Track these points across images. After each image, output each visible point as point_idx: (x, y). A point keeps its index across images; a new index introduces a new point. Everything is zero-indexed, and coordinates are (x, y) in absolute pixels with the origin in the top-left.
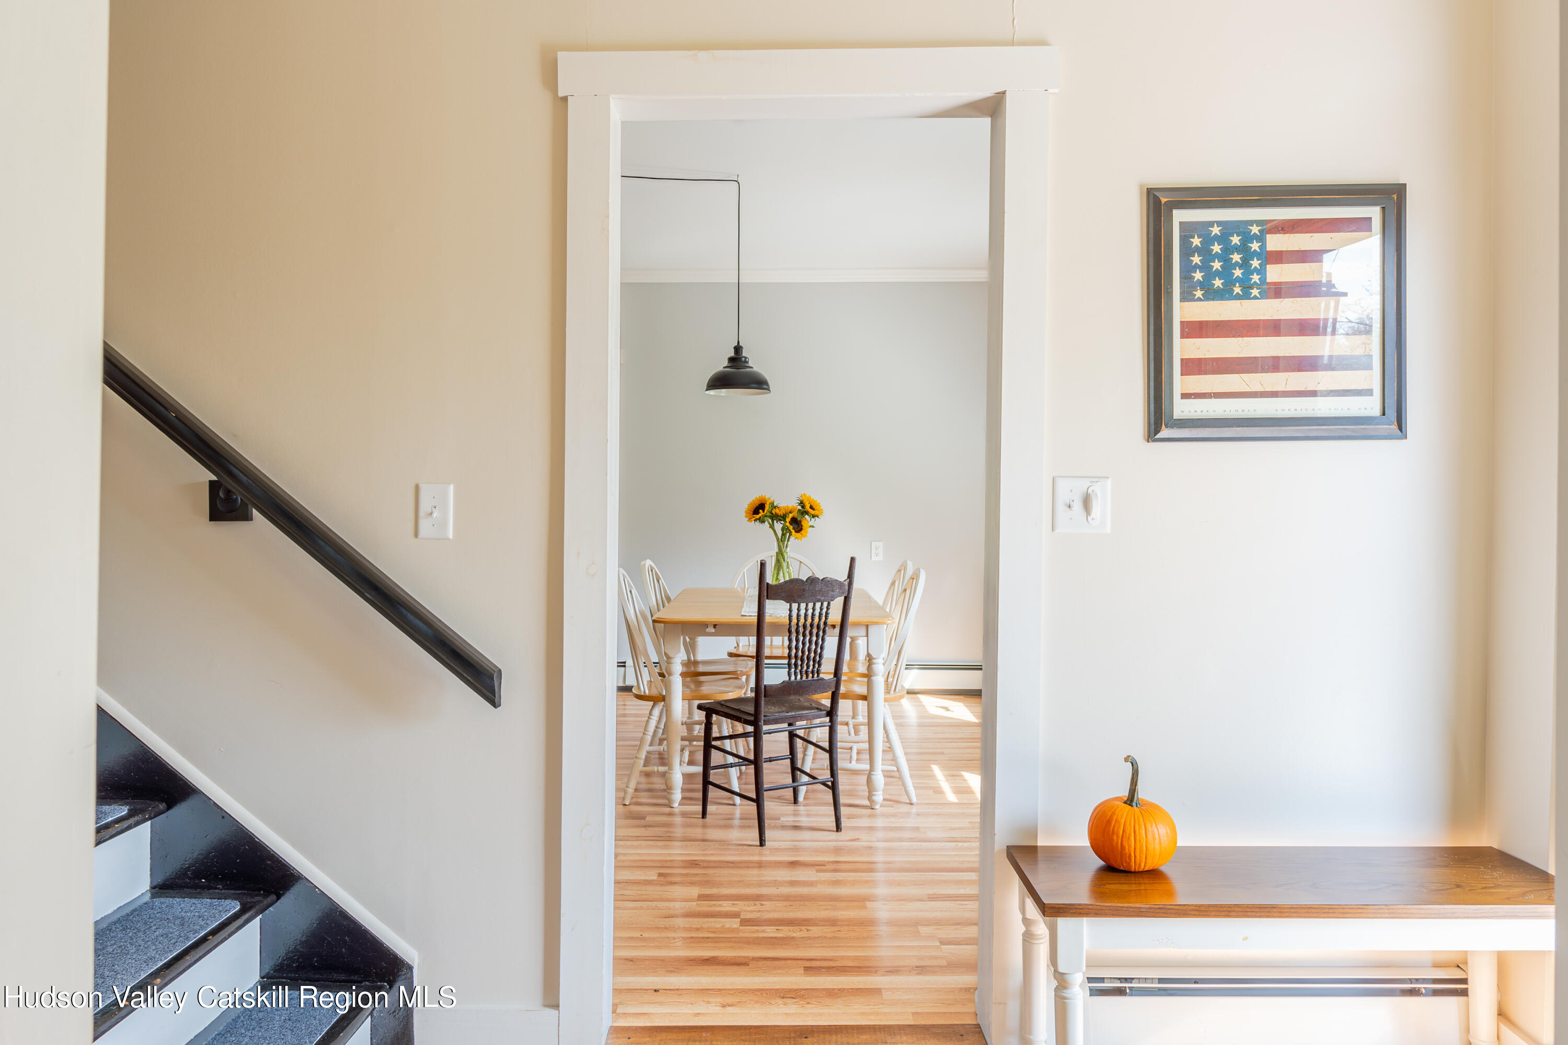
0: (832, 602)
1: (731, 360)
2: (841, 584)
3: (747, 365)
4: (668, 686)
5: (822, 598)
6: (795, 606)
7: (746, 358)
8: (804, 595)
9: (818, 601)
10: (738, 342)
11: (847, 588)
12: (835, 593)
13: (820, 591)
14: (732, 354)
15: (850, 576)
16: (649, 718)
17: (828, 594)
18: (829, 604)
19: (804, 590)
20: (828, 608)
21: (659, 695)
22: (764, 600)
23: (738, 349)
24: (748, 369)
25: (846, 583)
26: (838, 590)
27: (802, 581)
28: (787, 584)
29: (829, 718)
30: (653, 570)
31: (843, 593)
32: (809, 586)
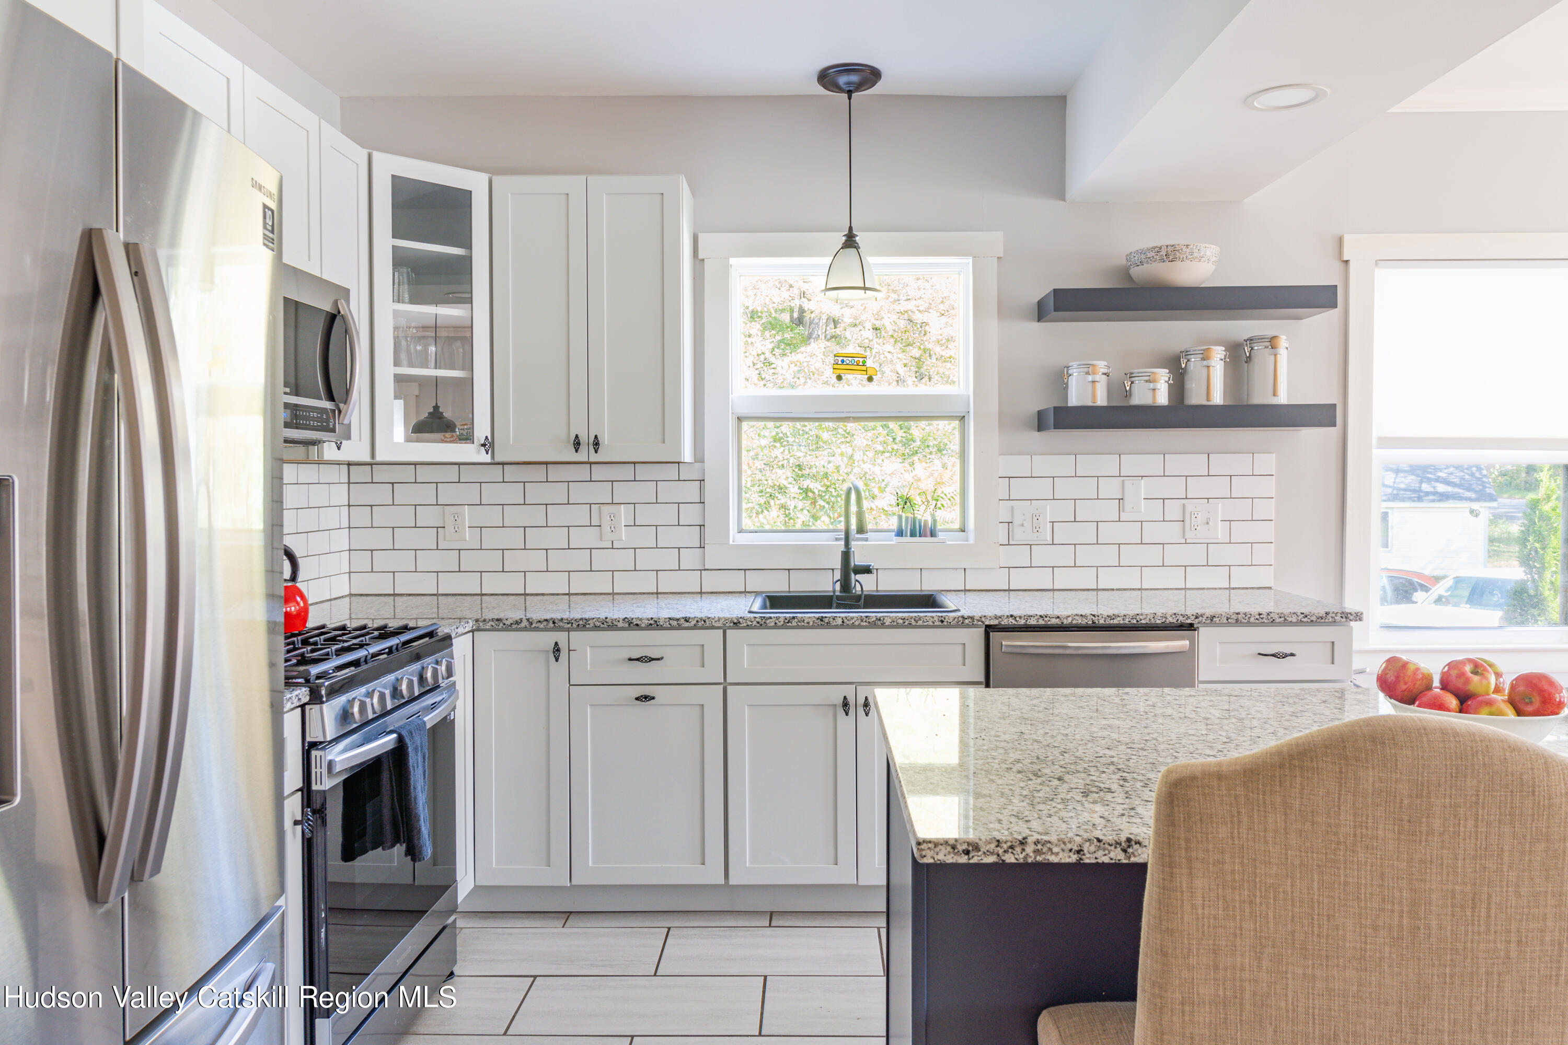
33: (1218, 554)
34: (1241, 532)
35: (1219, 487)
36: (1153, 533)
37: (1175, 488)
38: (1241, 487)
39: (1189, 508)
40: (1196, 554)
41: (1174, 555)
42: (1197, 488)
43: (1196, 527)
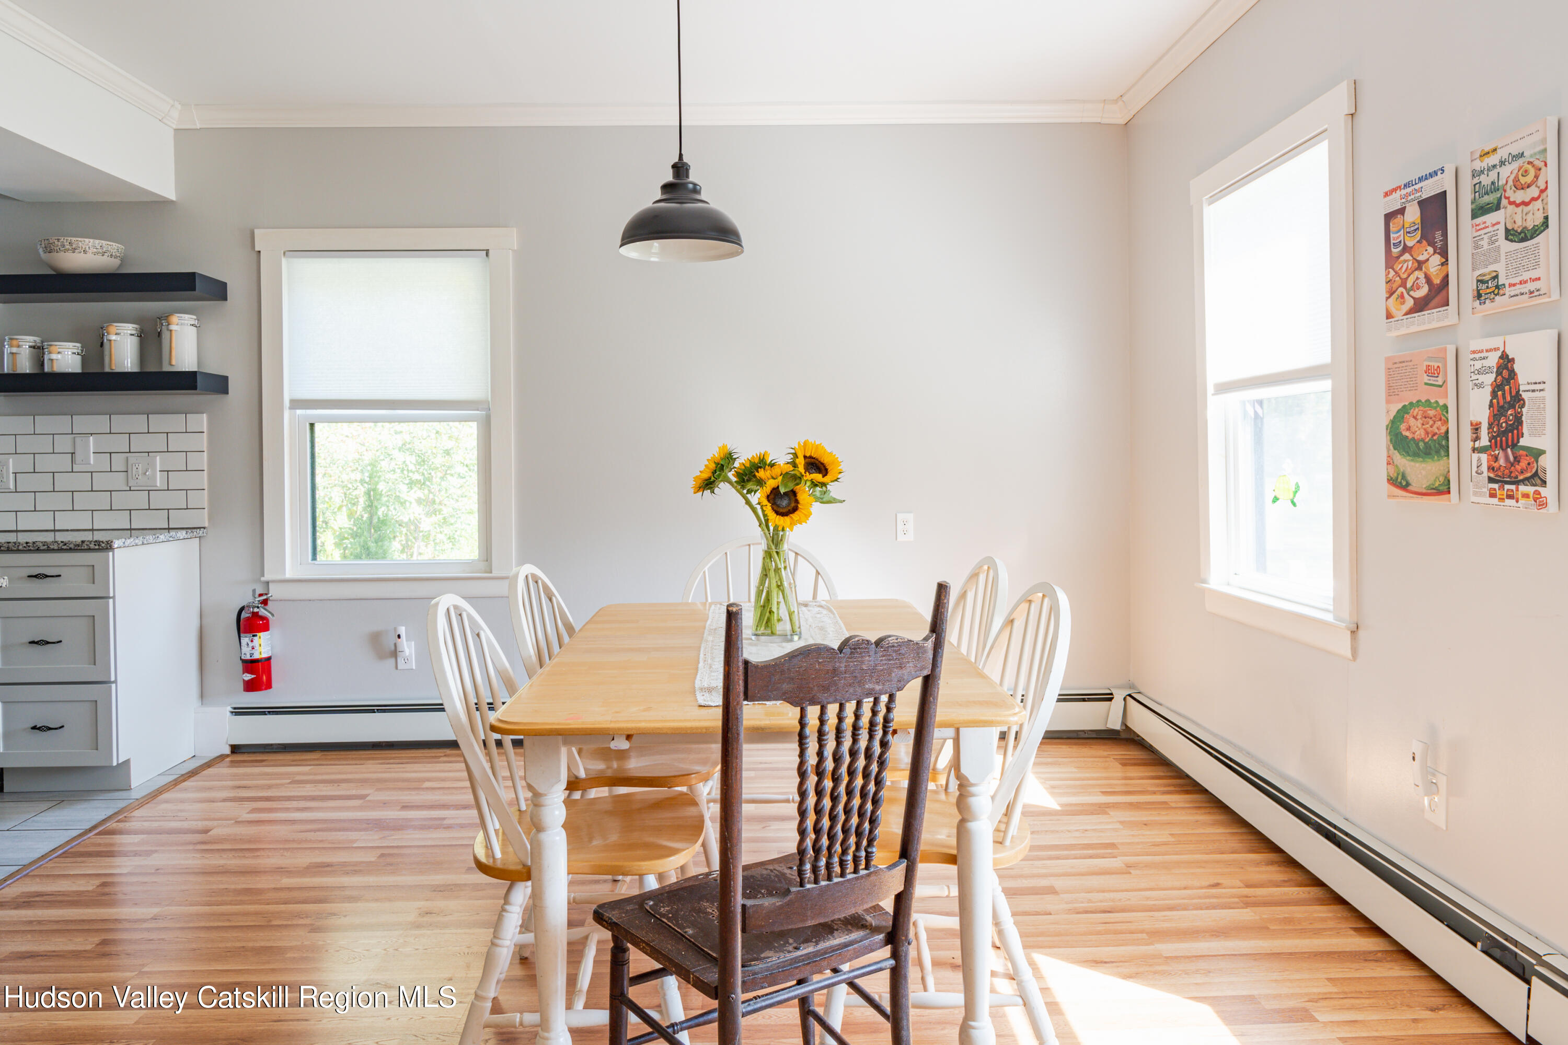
0: (897, 693)
1: (667, 188)
2: (919, 648)
3: (698, 197)
4: (537, 849)
5: (878, 688)
6: (813, 712)
7: (695, 185)
8: (836, 685)
9: (868, 695)
10: (681, 155)
11: (931, 657)
12: (905, 672)
13: (873, 670)
14: (669, 177)
15: (937, 626)
16: (503, 910)
17: (890, 674)
18: (891, 698)
19: (835, 671)
20: (889, 709)
21: (519, 867)
22: (738, 704)
23: (680, 168)
24: (700, 205)
25: (930, 644)
26: (911, 665)
27: (829, 649)
28: (795, 661)
29: (889, 947)
30: (540, 582)
31: (922, 668)
32: (847, 662)
33: (158, 500)
34: (177, 481)
35: (158, 442)
36: (101, 482)
37: (121, 443)
38: (176, 442)
39: (131, 461)
40: (140, 499)
41: (120, 500)
42: (139, 443)
43: (137, 476)
